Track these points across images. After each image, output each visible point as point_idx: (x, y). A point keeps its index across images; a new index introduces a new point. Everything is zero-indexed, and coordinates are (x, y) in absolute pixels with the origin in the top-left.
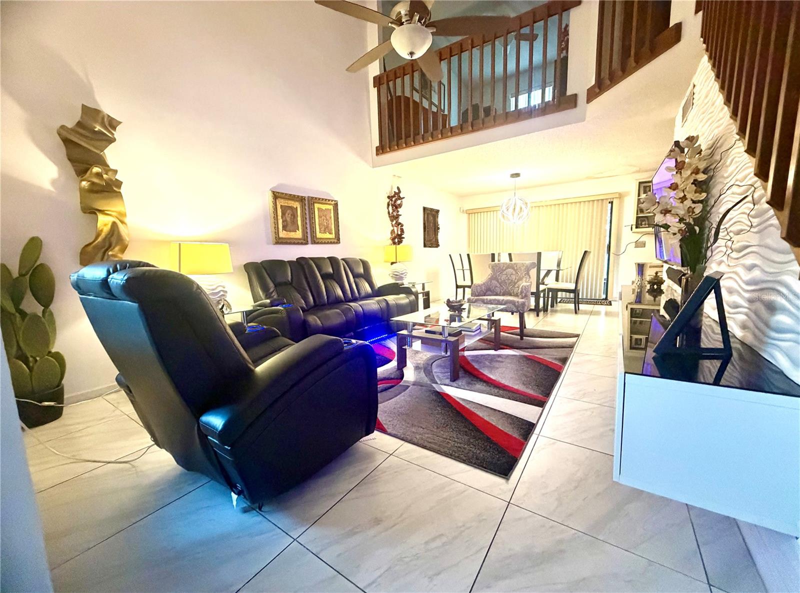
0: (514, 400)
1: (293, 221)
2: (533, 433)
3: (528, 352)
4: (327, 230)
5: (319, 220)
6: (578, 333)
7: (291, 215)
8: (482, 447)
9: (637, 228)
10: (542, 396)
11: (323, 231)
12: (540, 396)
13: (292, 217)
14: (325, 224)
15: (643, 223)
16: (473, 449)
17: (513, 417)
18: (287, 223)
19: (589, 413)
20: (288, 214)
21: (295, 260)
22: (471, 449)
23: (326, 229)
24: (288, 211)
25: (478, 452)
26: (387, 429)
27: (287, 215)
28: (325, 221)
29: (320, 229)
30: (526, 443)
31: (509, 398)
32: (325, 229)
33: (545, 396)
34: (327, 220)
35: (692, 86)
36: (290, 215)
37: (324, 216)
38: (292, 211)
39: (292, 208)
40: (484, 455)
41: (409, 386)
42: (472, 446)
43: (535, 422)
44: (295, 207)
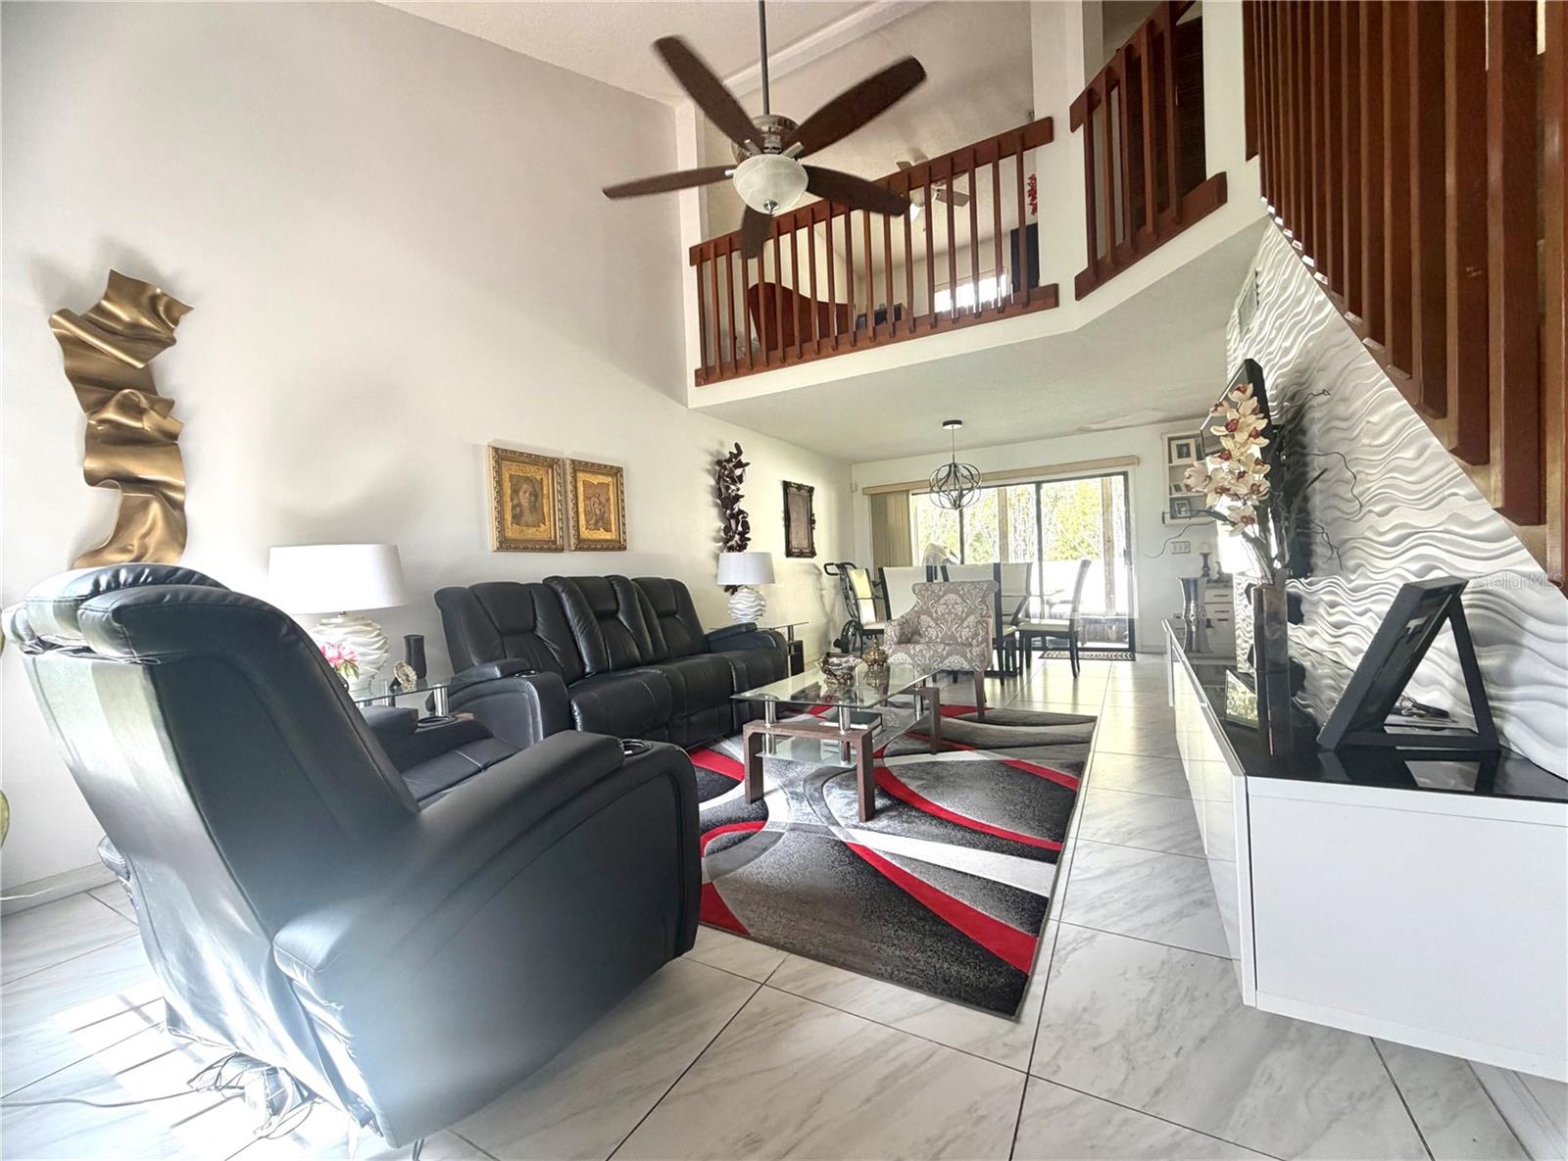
0: (999, 852)
1: (534, 506)
2: (1048, 919)
3: (1006, 754)
4: (600, 524)
5: (585, 505)
6: (1094, 715)
7: (530, 494)
8: (952, 956)
9: (1173, 517)
10: (1050, 841)
11: (592, 527)
12: (1046, 839)
13: (533, 498)
14: (598, 512)
15: (1183, 509)
16: (935, 960)
17: (1002, 887)
18: (521, 510)
19: (1146, 870)
20: (525, 493)
21: (541, 582)
22: (930, 960)
23: (601, 522)
24: (525, 486)
25: (946, 965)
26: (747, 928)
27: (521, 493)
28: (596, 505)
29: (587, 521)
30: (1038, 939)
31: (987, 849)
32: (597, 522)
33: (1057, 841)
34: (600, 503)
35: (1251, 274)
36: (527, 494)
37: (595, 496)
38: (534, 487)
39: (532, 481)
40: (958, 973)
41: (781, 834)
42: (930, 953)
43: (1047, 895)
44: (538, 478)
